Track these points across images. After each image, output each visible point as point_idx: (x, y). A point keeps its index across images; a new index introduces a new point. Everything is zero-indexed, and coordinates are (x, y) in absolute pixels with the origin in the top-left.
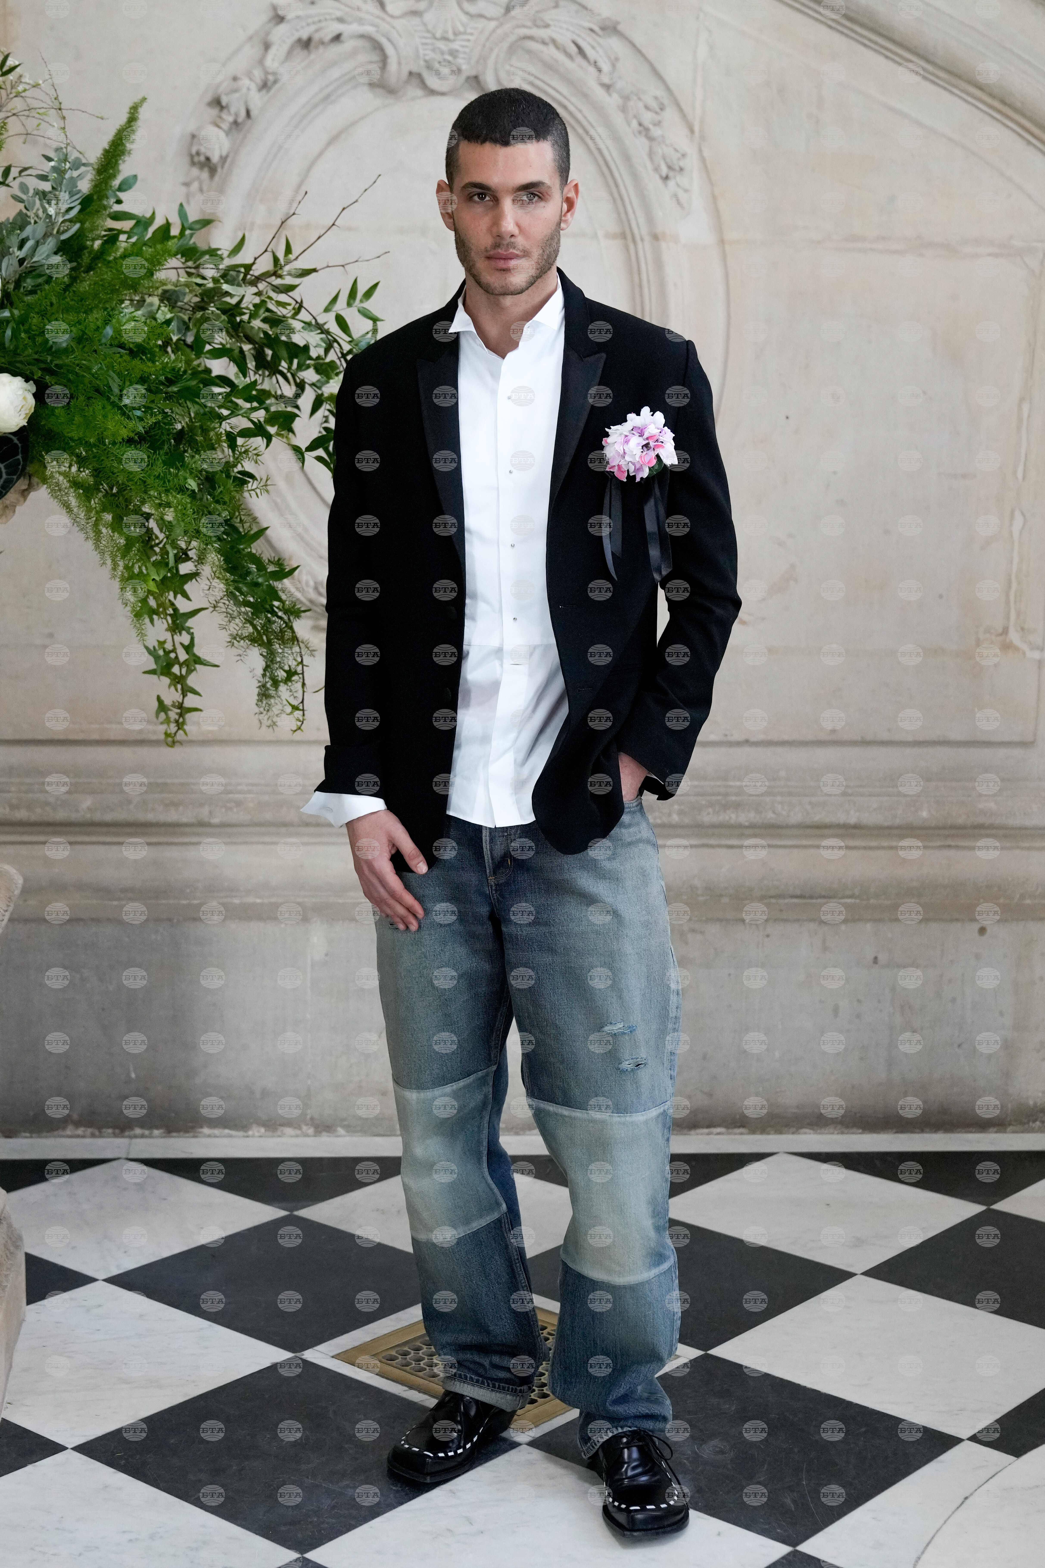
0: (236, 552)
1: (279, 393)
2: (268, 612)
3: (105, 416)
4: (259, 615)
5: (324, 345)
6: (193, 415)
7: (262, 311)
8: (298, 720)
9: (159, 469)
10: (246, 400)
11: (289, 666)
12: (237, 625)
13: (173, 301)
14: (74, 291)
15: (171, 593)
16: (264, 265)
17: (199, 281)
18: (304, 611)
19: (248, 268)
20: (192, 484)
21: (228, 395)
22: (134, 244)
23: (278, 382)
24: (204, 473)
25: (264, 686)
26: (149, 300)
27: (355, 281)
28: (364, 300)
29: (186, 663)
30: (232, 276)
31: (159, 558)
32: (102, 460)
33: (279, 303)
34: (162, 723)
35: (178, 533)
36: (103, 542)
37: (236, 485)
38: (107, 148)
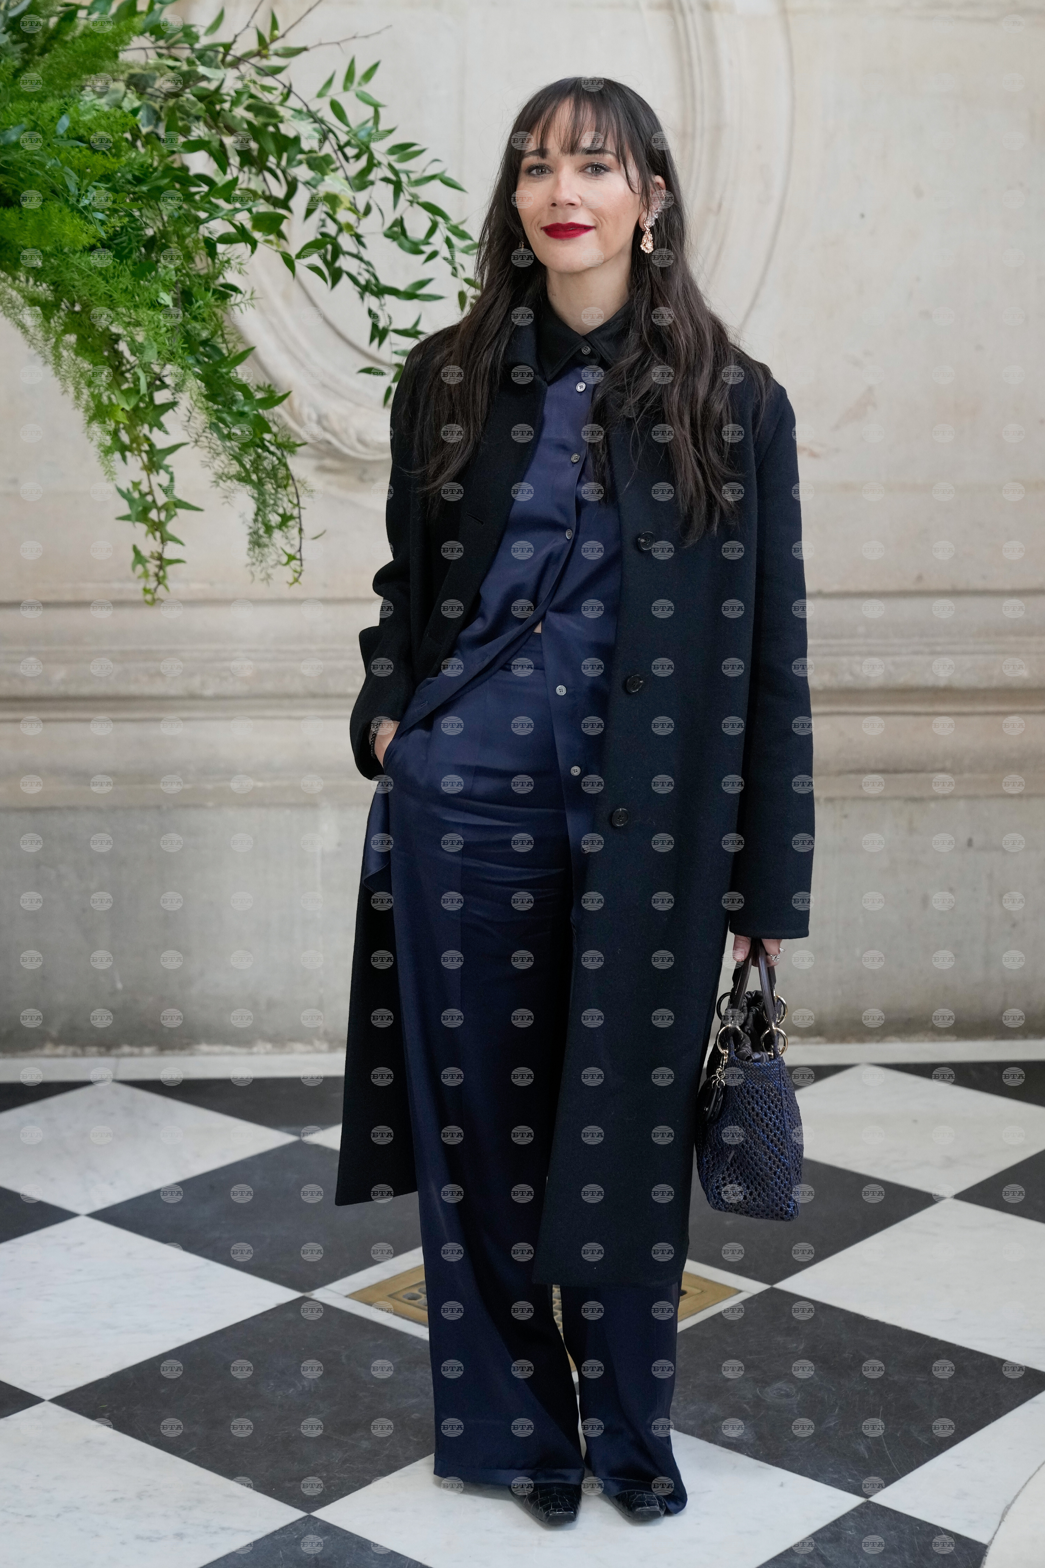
0: (219, 378)
1: (267, 193)
2: (258, 446)
3: (63, 221)
4: (247, 450)
5: (317, 135)
6: (166, 218)
7: (245, 97)
8: (295, 571)
9: (126, 281)
10: (228, 201)
11: (284, 509)
12: (223, 462)
15: (146, 427)
16: (247, 43)
17: (171, 63)
18: (299, 446)
19: (228, 47)
20: (166, 299)
21: (207, 194)
23: (265, 180)
24: (179, 285)
25: (256, 533)
26: (113, 86)
27: (352, 62)
28: (363, 83)
29: (165, 507)
30: (209, 57)
31: (132, 385)
32: (61, 272)
33: (264, 88)
34: (139, 577)
35: (151, 355)
36: (65, 367)
37: (216, 300)
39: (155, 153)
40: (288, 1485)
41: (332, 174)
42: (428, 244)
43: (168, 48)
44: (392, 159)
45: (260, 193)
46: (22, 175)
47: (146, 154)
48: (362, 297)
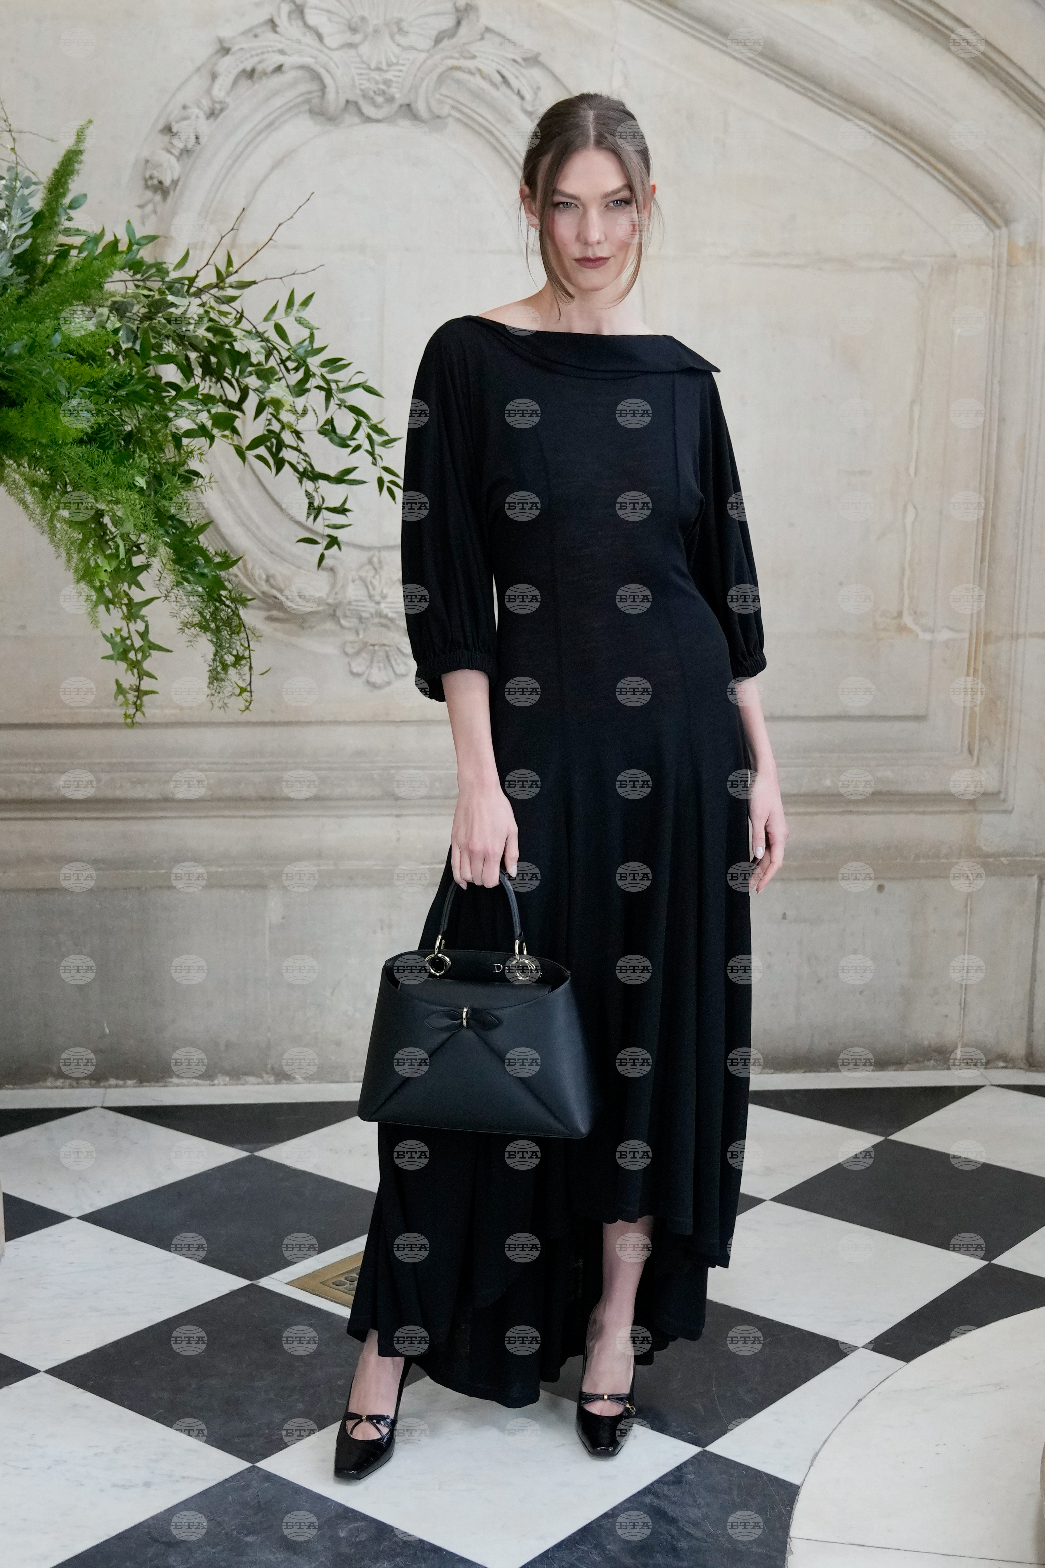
0: (184, 546)
1: (224, 398)
2: (216, 601)
4: (207, 603)
5: (264, 351)
6: (141, 417)
7: (206, 320)
8: (246, 701)
9: (109, 467)
10: (191, 403)
11: (237, 651)
12: (187, 613)
13: (121, 311)
14: (27, 302)
15: (126, 584)
16: (207, 277)
17: (146, 292)
18: (250, 600)
19: (192, 280)
20: (141, 482)
21: (175, 398)
22: (85, 258)
23: (222, 387)
24: (152, 471)
26: (99, 310)
27: (292, 293)
28: (301, 310)
29: (142, 649)
30: (177, 288)
31: (114, 551)
32: (55, 459)
33: (221, 313)
34: (121, 705)
35: (129, 527)
36: (58, 536)
37: (182, 482)
38: (57, 168)
39: (133, 364)
40: (237, 1440)
41: (276, 383)
42: (354, 439)
43: (143, 280)
44: (324, 370)
45: (218, 397)
46: (23, 382)
47: (125, 365)
48: (301, 482)
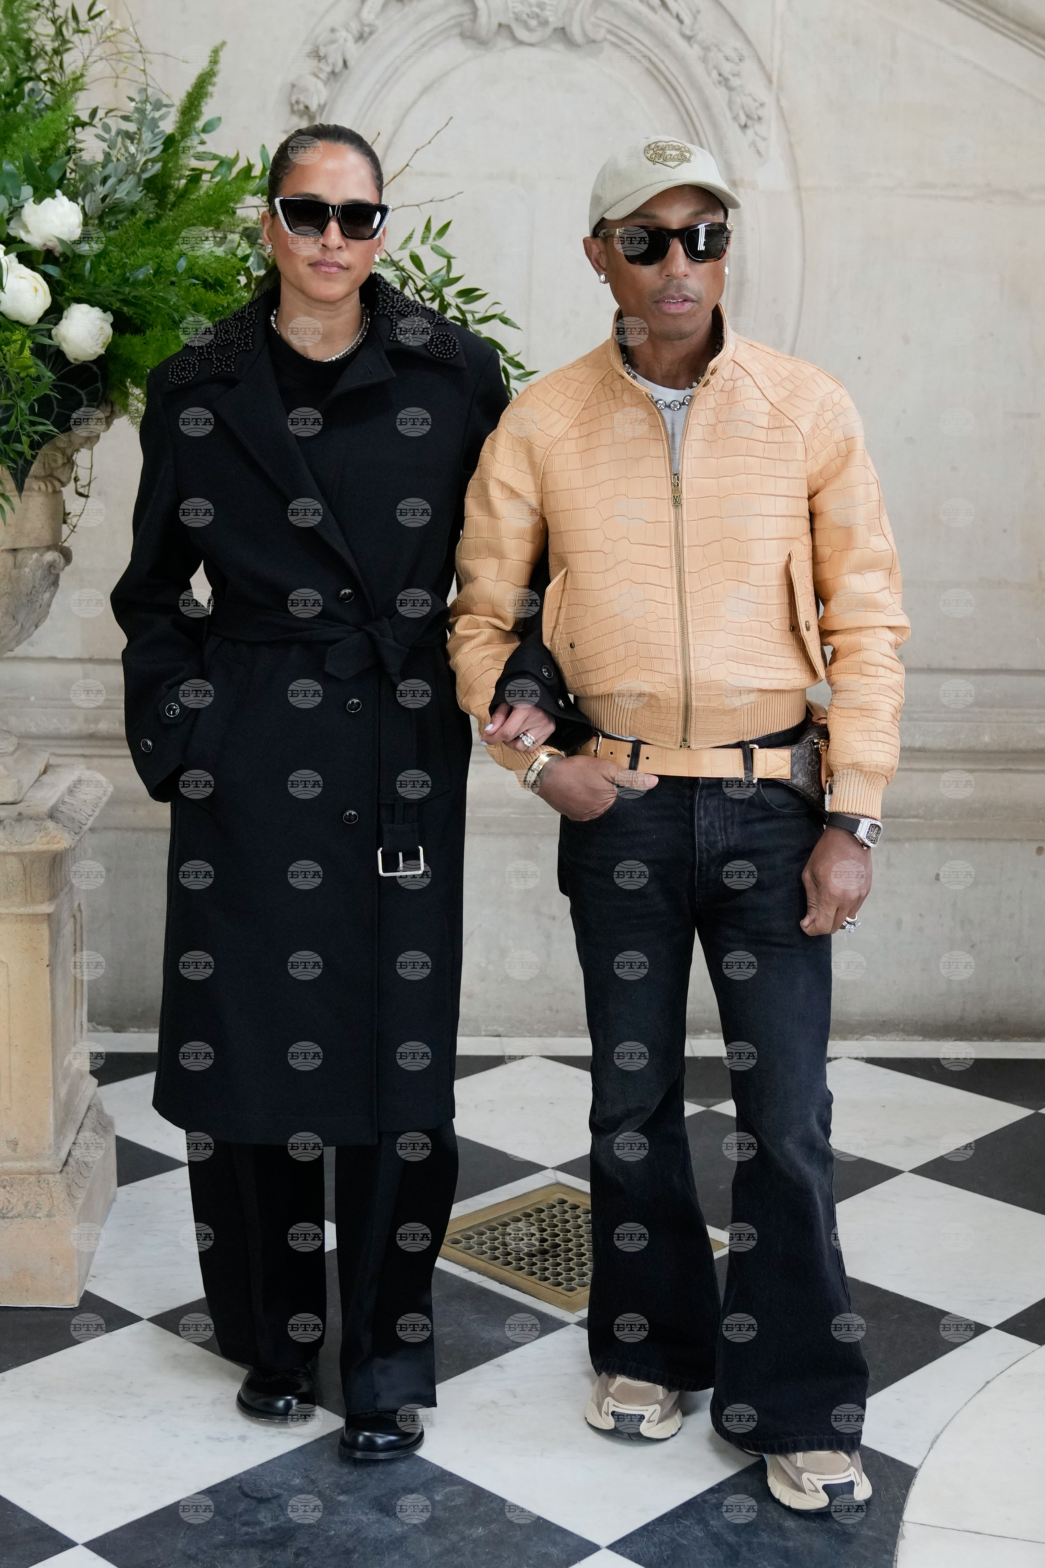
13: (252, 238)
14: (156, 227)
22: (217, 184)
26: (230, 237)
28: (438, 239)
38: (190, 91)
44: (460, 301)
46: (149, 309)
